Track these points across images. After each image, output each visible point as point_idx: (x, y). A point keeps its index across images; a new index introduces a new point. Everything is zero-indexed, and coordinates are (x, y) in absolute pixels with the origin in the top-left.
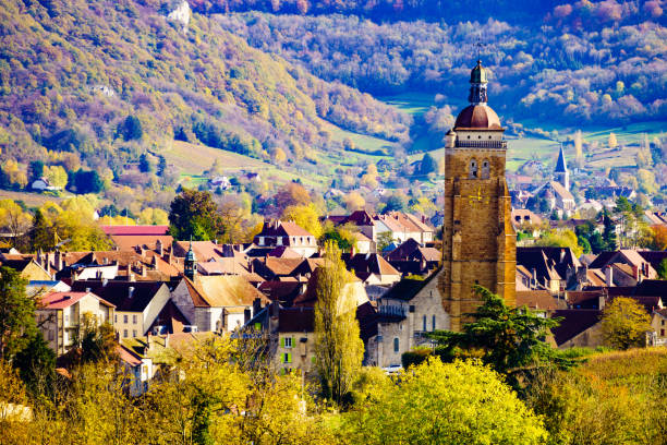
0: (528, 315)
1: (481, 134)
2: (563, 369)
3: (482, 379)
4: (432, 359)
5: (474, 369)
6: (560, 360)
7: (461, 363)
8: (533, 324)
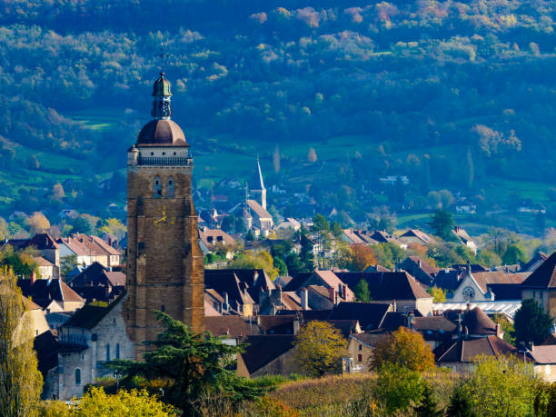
0: (212, 341)
2: (249, 399)
3: (148, 410)
4: (94, 390)
5: (139, 400)
6: (246, 389)
7: (126, 394)
8: (217, 351)
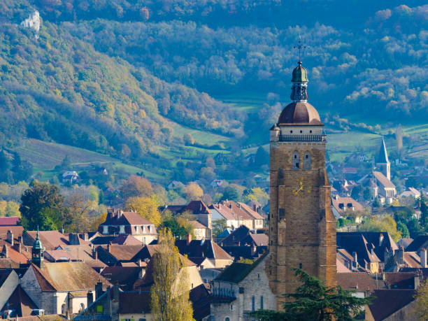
0: (343, 294)
1: (302, 129)
8: (347, 303)
